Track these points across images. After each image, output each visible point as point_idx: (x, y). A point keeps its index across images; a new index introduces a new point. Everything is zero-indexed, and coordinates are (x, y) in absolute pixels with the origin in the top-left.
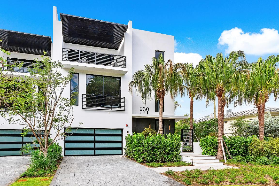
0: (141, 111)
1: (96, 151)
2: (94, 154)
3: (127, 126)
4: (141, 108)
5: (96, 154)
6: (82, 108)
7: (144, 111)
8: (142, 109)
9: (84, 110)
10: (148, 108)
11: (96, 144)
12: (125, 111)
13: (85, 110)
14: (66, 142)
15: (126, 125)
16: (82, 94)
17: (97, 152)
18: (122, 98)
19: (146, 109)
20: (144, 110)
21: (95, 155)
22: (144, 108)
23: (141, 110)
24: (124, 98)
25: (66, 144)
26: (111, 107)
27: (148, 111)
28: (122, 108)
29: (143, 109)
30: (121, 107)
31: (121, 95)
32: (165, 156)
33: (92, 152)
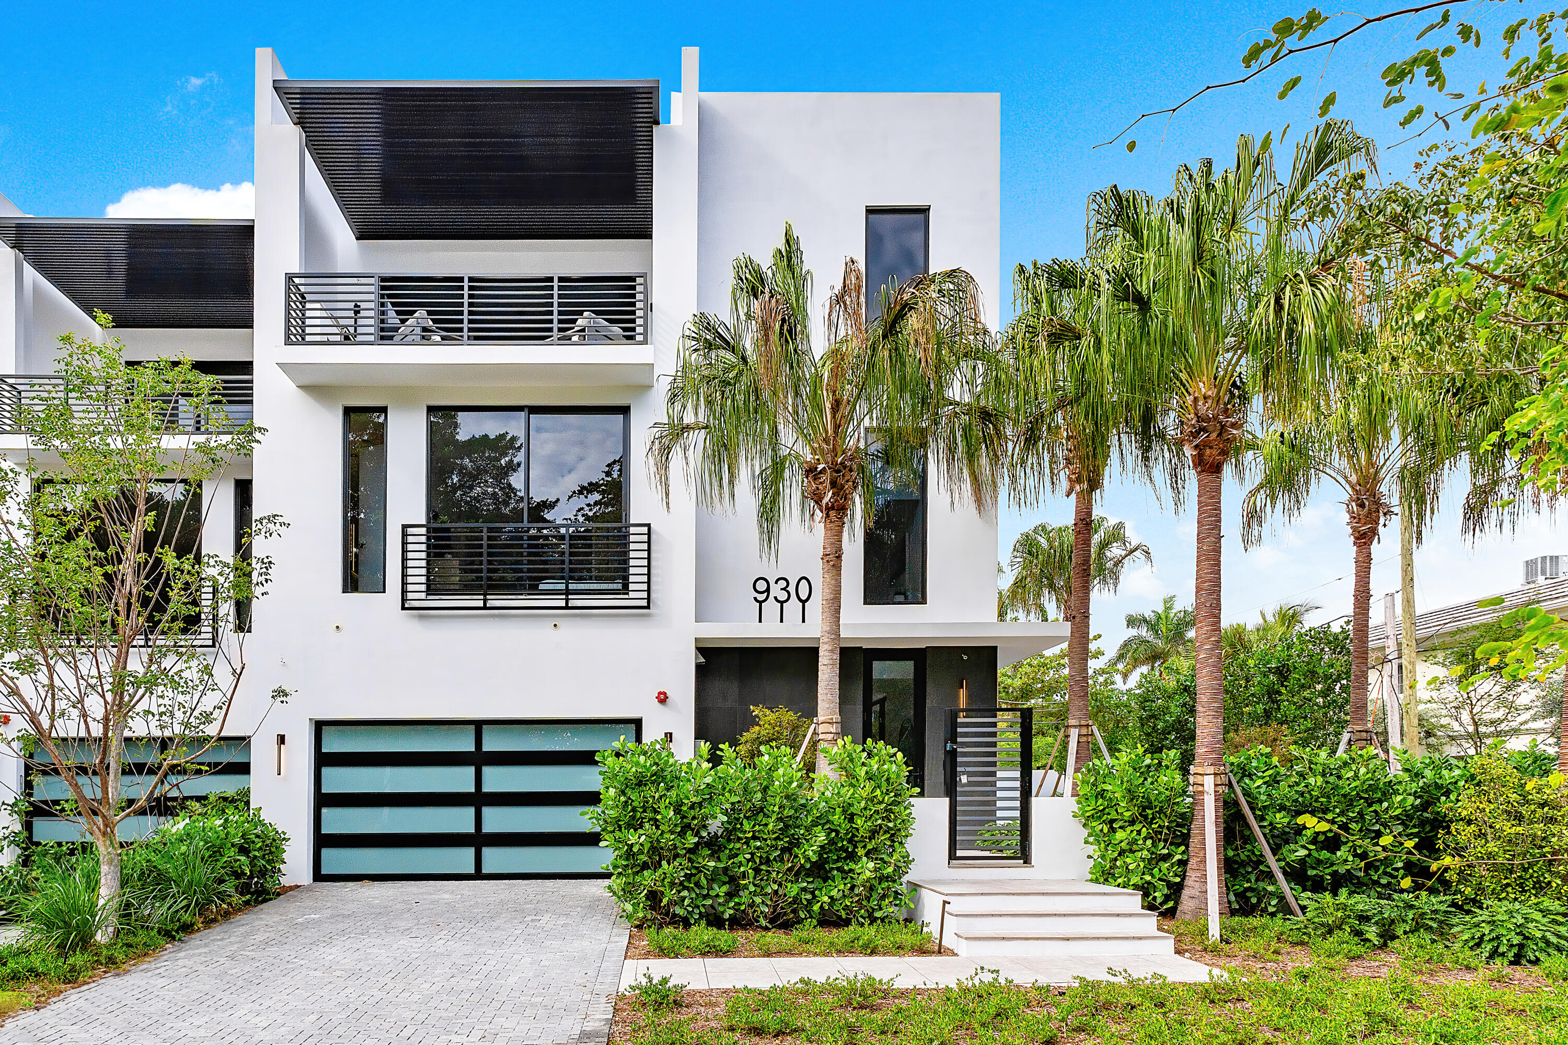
0: (761, 603)
1: (487, 852)
2: (472, 871)
3: (663, 698)
4: (762, 586)
5: (485, 870)
6: (403, 608)
7: (782, 603)
8: (768, 590)
9: (414, 616)
10: (804, 584)
11: (487, 811)
12: (648, 607)
13: (421, 617)
14: (323, 800)
15: (660, 693)
16: (405, 527)
17: (494, 858)
18: (632, 530)
19: (792, 589)
20: (783, 596)
21: (478, 875)
22: (782, 584)
23: (761, 597)
24: (645, 530)
25: (324, 811)
26: (568, 592)
27: (804, 602)
28: (632, 595)
29: (776, 590)
30: (631, 587)
31: (627, 516)
32: (793, 890)
33: (463, 858)
